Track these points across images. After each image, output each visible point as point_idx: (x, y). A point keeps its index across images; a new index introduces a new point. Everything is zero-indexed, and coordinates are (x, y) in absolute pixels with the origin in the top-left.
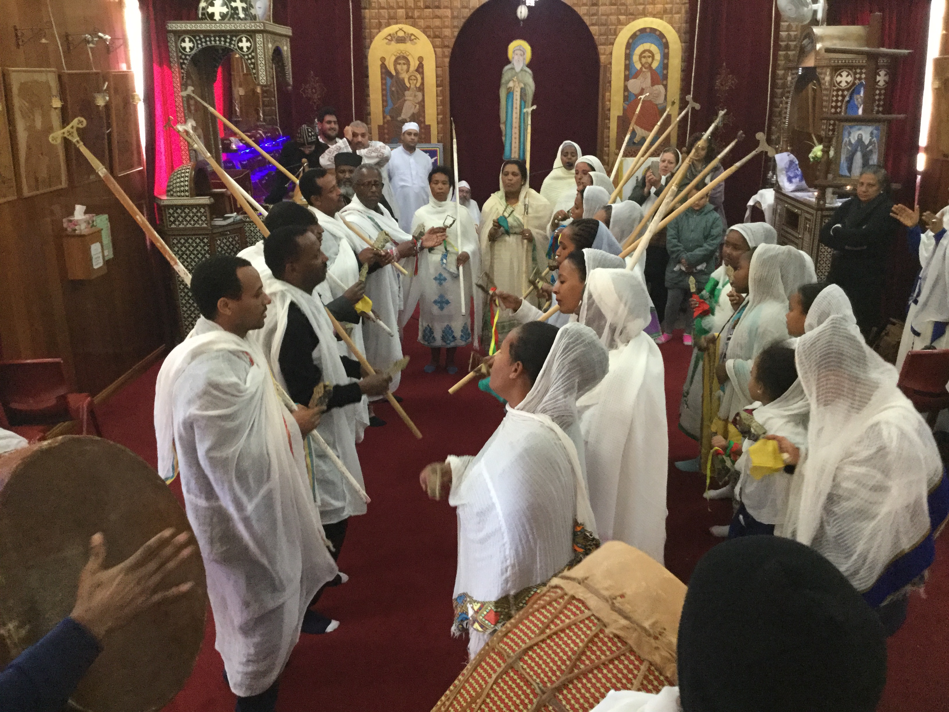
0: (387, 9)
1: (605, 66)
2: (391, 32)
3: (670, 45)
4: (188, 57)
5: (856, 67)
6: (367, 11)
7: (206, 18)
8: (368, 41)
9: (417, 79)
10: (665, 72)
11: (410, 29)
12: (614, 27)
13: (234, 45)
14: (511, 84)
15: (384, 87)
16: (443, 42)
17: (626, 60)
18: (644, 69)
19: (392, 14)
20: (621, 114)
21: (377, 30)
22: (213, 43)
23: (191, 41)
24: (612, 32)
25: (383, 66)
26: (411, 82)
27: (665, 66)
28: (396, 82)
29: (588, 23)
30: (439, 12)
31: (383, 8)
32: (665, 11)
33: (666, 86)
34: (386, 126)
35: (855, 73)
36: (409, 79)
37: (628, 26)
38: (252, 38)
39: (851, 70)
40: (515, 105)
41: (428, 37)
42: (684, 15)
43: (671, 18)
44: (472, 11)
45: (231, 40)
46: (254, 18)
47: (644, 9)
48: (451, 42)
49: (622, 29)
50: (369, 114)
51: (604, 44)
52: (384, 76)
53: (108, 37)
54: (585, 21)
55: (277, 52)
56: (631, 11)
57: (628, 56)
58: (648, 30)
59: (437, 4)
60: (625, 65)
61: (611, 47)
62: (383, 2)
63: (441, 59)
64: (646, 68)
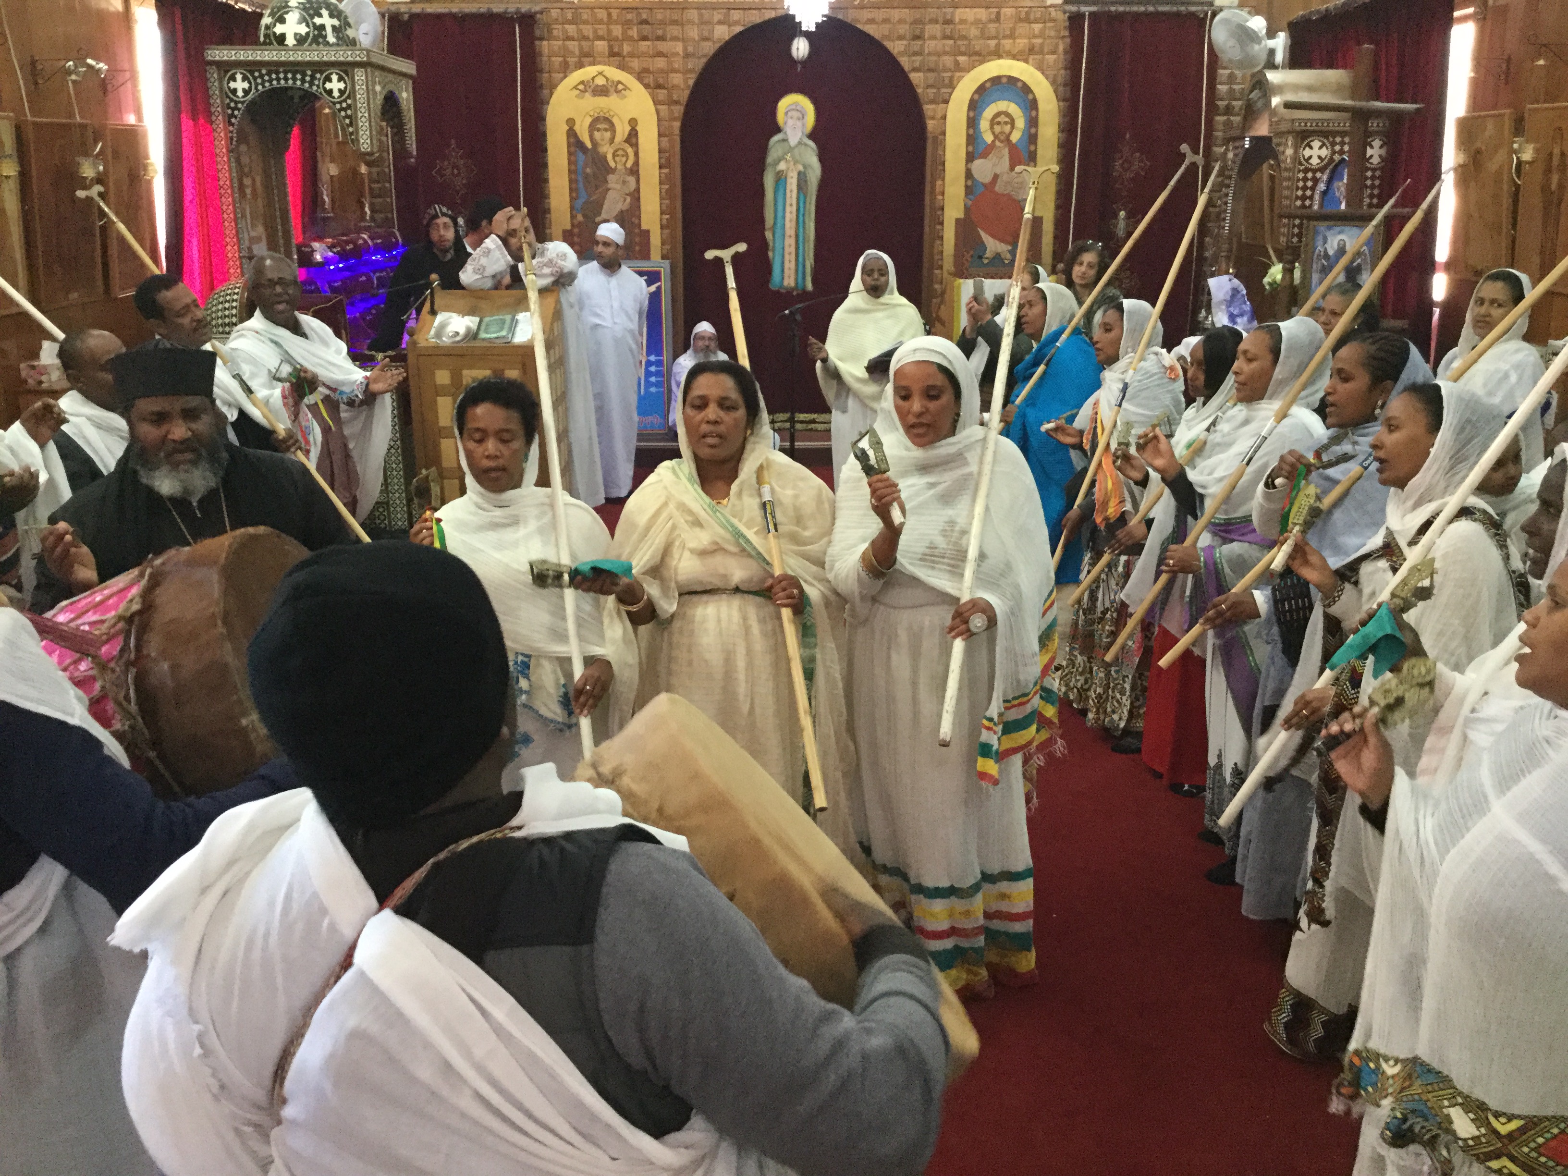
0: (579, 40)
1: (935, 139)
2: (583, 78)
3: (1041, 106)
4: (240, 106)
5: (1334, 134)
6: (545, 43)
7: (271, 43)
8: (546, 92)
9: (627, 155)
11: (614, 73)
12: (949, 74)
13: (318, 86)
14: (782, 166)
15: (573, 167)
16: (670, 95)
17: (968, 127)
18: (998, 143)
19: (586, 50)
20: (961, 215)
21: (561, 75)
22: (282, 82)
23: (245, 79)
24: (947, 81)
25: (571, 133)
26: (617, 159)
27: (1032, 138)
28: (593, 159)
29: (906, 68)
30: (662, 46)
31: (573, 39)
32: (1032, 50)
35: (1333, 144)
36: (614, 155)
37: (972, 72)
38: (347, 75)
39: (1327, 137)
40: (788, 202)
41: (647, 86)
42: (1062, 56)
43: (1042, 61)
44: (718, 45)
45: (313, 77)
46: (353, 43)
47: (998, 45)
48: (684, 95)
49: (961, 78)
50: (548, 211)
51: (932, 102)
52: (572, 149)
53: (102, 66)
54: (902, 64)
55: (391, 101)
56: (977, 48)
57: (972, 123)
58: (1004, 80)
59: (660, 33)
60: (969, 137)
61: (944, 106)
62: (571, 29)
63: (666, 123)
64: (1002, 142)
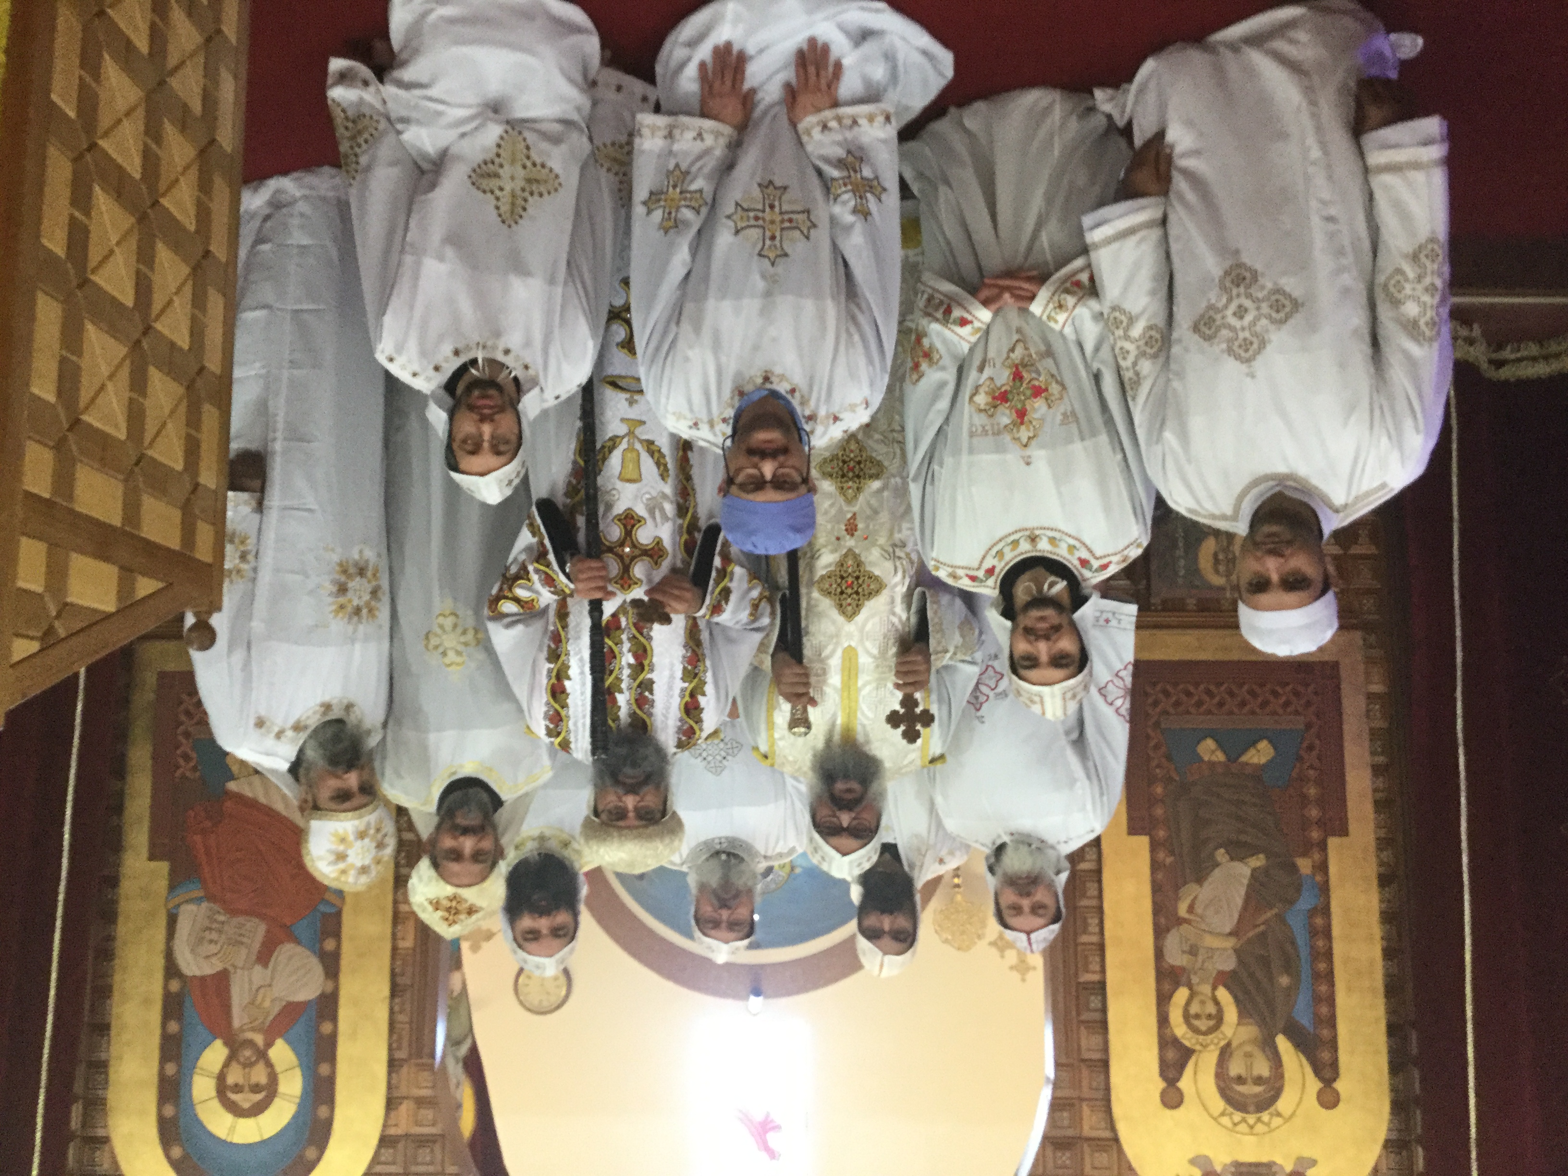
3: (151, 1130)
9: (1188, 1017)
10: (173, 1027)
17: (331, 1081)
18: (259, 1039)
25: (1326, 1072)
28: (1271, 1007)
33: (171, 970)
34: (1315, 835)
52: (1325, 1033)
57: (321, 1091)
60: (331, 1057)
64: (251, 1043)
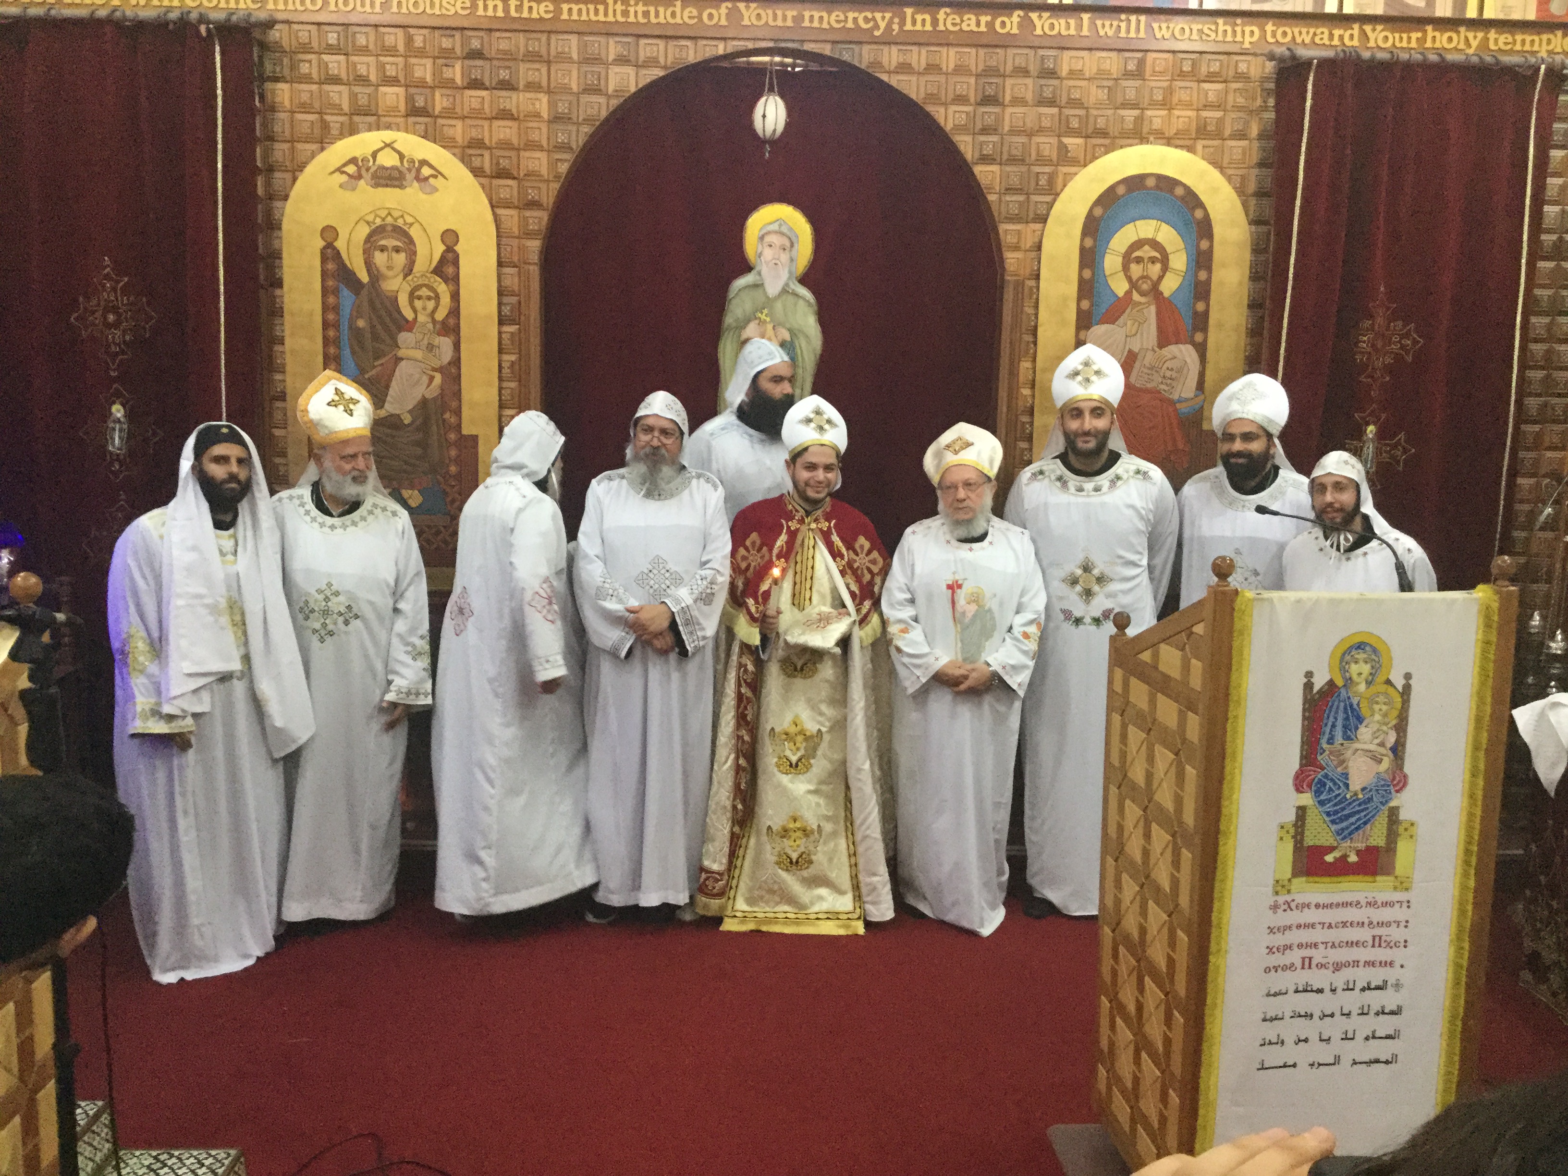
0: (348, 84)
1: (1019, 285)
2: (358, 153)
6: (283, 86)
8: (281, 176)
9: (436, 298)
10: (1200, 307)
11: (416, 146)
14: (752, 331)
15: (332, 317)
16: (522, 190)
17: (1082, 265)
18: (1136, 296)
19: (363, 101)
21: (314, 147)
24: (1043, 182)
25: (331, 254)
26: (418, 304)
27: (1201, 290)
28: (372, 304)
29: (969, 157)
30: (509, 100)
31: (335, 80)
32: (1202, 131)
33: (1202, 350)
36: (412, 296)
37: (1091, 167)
41: (477, 172)
42: (1256, 144)
43: (1220, 151)
44: (615, 103)
47: (1139, 120)
48: (548, 194)
49: (1071, 176)
51: (1016, 219)
52: (330, 283)
54: (962, 148)
56: (1101, 123)
58: (1151, 182)
59: (504, 74)
60: (1081, 282)
61: (1039, 226)
62: (336, 63)
63: (515, 242)
